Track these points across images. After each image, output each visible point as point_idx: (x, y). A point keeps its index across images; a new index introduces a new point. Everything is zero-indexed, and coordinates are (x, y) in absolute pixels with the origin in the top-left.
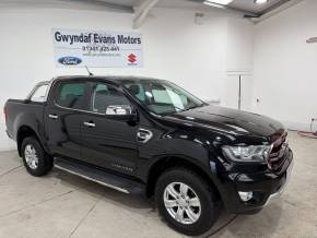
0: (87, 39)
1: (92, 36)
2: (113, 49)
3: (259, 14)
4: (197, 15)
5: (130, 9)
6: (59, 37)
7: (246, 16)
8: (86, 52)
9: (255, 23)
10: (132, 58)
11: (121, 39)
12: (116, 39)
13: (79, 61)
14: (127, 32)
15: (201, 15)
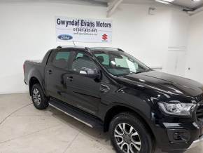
0: (77, 23)
1: (80, 22)
2: (92, 31)
3: (193, 9)
4: (150, 9)
5: (105, 4)
6: (60, 22)
7: (184, 10)
8: (75, 32)
9: (191, 15)
10: (105, 37)
11: (98, 24)
12: (95, 24)
13: (71, 38)
14: (103, 19)
15: (153, 9)
